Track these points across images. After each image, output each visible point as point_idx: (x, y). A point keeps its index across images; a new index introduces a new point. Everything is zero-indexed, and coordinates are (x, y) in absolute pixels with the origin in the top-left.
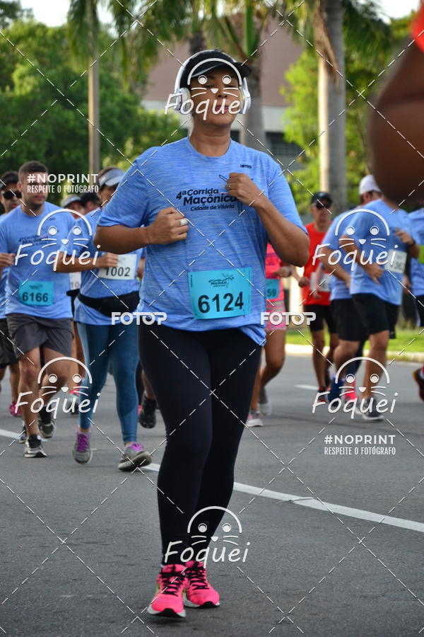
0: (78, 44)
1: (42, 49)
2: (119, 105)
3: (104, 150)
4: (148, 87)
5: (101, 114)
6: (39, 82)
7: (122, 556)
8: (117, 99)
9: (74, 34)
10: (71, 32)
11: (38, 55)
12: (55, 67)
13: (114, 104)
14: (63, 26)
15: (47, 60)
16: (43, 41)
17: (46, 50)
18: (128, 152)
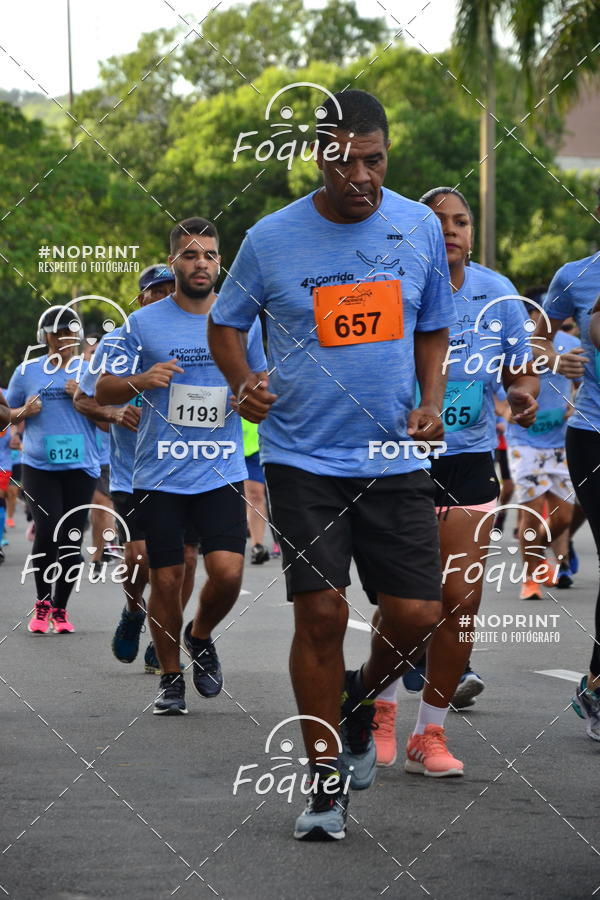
0: (467, 76)
1: (415, 85)
2: (522, 162)
3: (501, 227)
4: (565, 138)
5: (498, 176)
6: (411, 131)
7: (523, 800)
8: (520, 154)
9: (462, 63)
10: (457, 61)
11: (410, 93)
12: (434, 111)
13: (517, 161)
14: (446, 52)
15: (422, 100)
16: (417, 74)
17: (421, 87)
18: (535, 231)
